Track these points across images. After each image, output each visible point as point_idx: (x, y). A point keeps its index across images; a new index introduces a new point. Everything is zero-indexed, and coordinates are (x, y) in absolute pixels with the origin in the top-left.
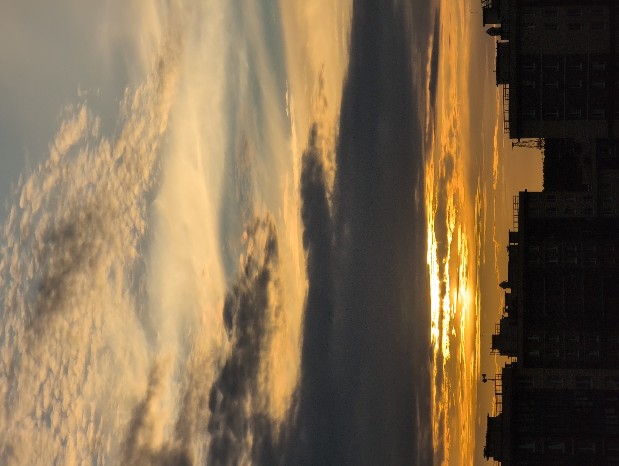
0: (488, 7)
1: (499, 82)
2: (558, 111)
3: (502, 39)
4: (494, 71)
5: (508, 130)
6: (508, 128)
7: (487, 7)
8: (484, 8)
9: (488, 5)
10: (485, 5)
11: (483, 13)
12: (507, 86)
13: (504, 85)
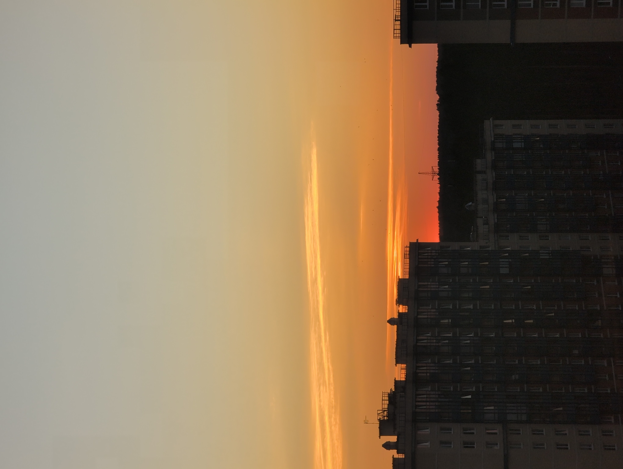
3: (398, 453)
7: (383, 419)
8: (380, 420)
10: (381, 417)
11: (379, 425)
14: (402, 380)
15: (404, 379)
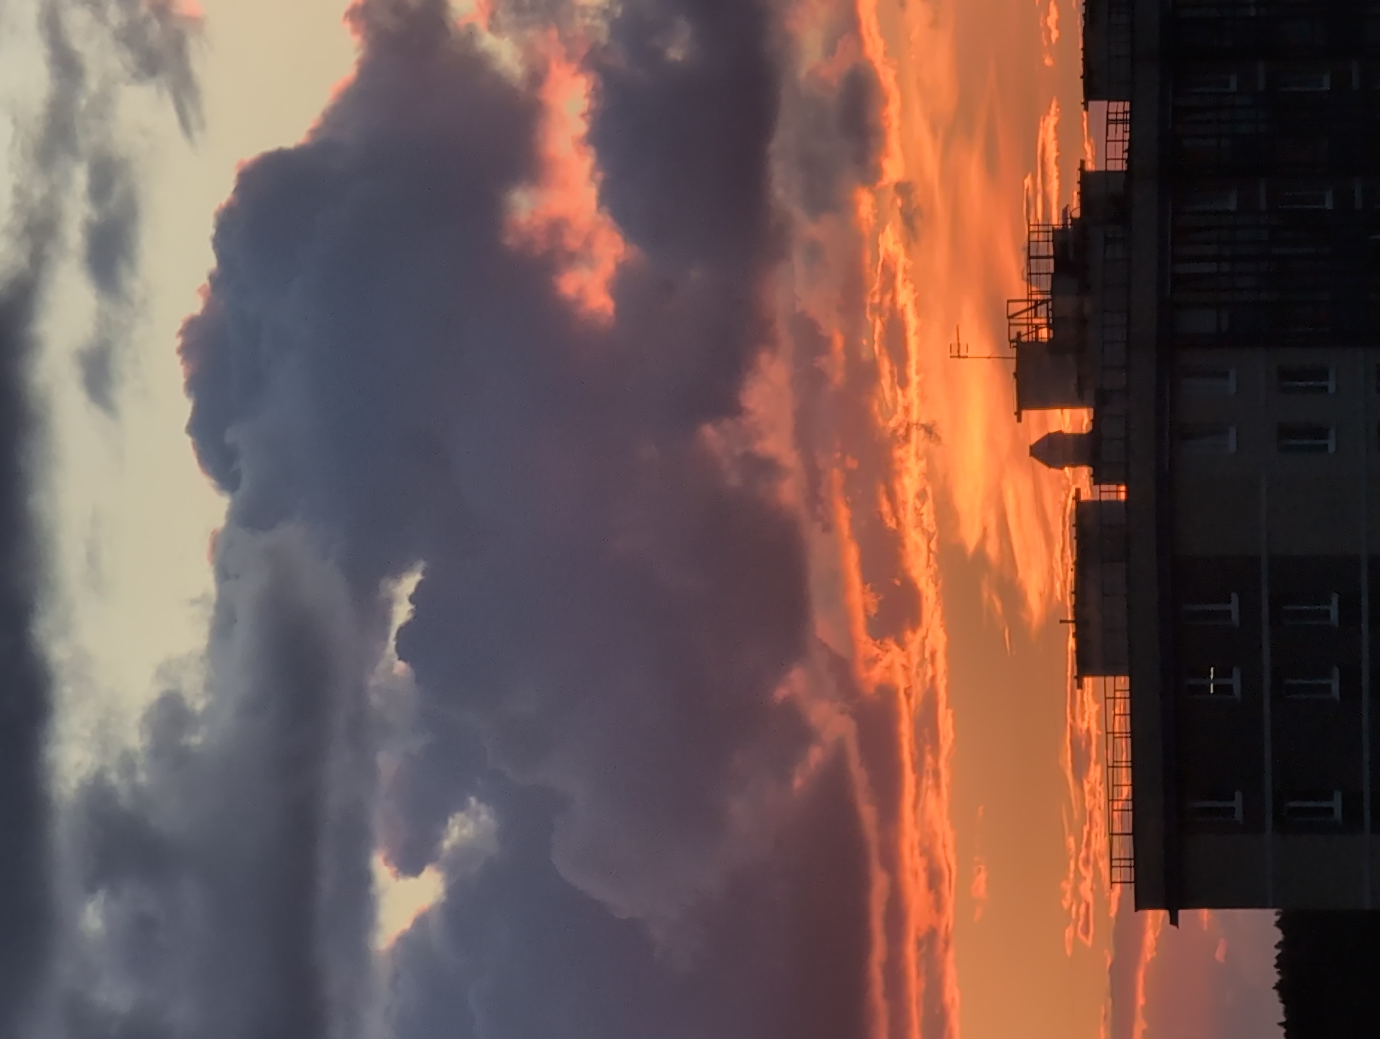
0: (1037, 334)
1: (1086, 665)
2: (1338, 796)
3: (1097, 479)
4: (1062, 622)
5: (1128, 874)
6: (1128, 863)
7: (1032, 336)
8: (1017, 342)
9: (1037, 327)
10: (1024, 330)
11: (1014, 361)
12: (1123, 682)
13: (1110, 679)
14: (1110, 168)
15: (1120, 166)
